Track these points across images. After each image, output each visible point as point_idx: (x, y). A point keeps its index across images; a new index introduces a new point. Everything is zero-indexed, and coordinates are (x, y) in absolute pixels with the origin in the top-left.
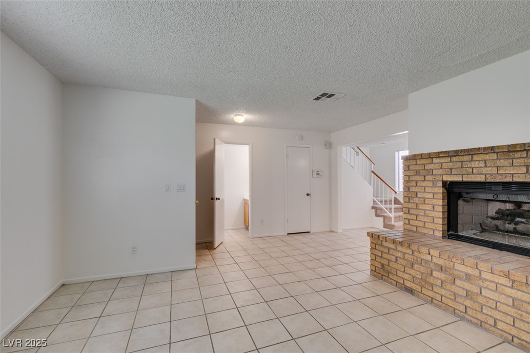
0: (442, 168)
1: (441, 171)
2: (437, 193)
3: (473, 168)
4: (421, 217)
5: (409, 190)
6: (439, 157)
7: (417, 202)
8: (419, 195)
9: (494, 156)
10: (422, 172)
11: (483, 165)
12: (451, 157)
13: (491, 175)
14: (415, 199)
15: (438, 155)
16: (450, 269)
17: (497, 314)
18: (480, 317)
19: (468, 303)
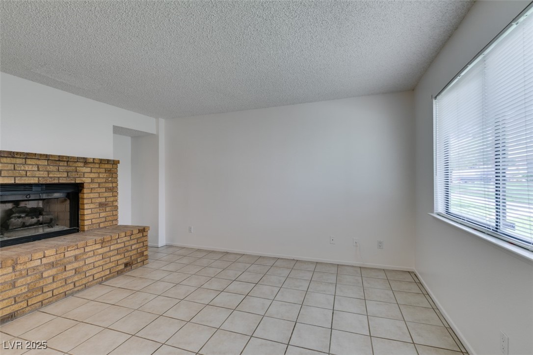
3: (26, 171)
9: (45, 162)
11: (36, 169)
13: (43, 177)
16: (60, 260)
17: (94, 271)
18: (84, 281)
19: (76, 278)
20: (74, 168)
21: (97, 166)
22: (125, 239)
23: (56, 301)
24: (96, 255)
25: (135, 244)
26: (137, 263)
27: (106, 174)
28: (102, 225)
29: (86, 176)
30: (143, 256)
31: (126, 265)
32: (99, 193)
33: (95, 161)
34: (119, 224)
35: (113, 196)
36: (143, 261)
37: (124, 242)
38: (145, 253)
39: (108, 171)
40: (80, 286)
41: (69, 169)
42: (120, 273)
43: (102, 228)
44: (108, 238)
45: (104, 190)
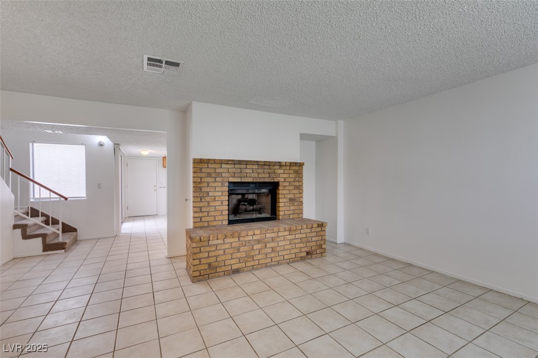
0: (228, 172)
1: (227, 174)
2: (224, 191)
3: (247, 173)
4: (212, 212)
5: (201, 190)
6: (228, 164)
7: (209, 200)
8: (210, 194)
9: (256, 167)
10: (213, 175)
11: (252, 172)
12: (234, 164)
13: (256, 178)
14: (206, 198)
15: (227, 162)
16: (263, 239)
17: (284, 253)
18: (278, 259)
19: (272, 255)
20: (273, 170)
21: (288, 168)
22: (307, 231)
23: (261, 268)
24: (286, 240)
25: (315, 236)
26: (317, 254)
27: (294, 175)
28: (291, 217)
29: (281, 177)
30: (321, 248)
31: (308, 253)
32: (289, 190)
33: (287, 164)
34: (304, 217)
35: (299, 193)
36: (322, 253)
37: (306, 233)
38: (324, 246)
39: (296, 172)
40: (275, 262)
41: (271, 171)
42: (302, 259)
43: (291, 219)
44: (293, 228)
45: (292, 188)
